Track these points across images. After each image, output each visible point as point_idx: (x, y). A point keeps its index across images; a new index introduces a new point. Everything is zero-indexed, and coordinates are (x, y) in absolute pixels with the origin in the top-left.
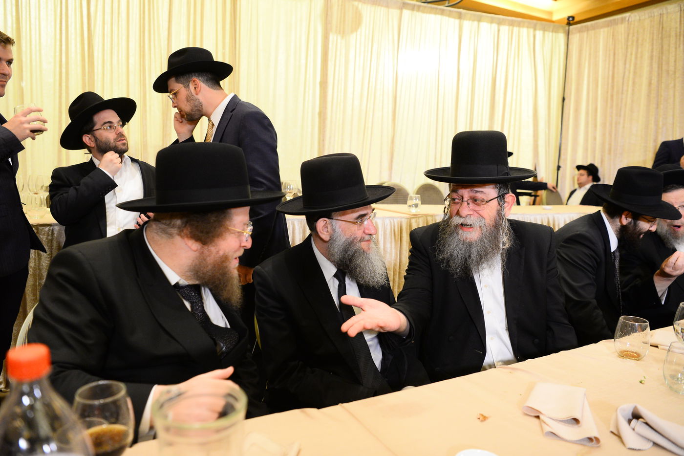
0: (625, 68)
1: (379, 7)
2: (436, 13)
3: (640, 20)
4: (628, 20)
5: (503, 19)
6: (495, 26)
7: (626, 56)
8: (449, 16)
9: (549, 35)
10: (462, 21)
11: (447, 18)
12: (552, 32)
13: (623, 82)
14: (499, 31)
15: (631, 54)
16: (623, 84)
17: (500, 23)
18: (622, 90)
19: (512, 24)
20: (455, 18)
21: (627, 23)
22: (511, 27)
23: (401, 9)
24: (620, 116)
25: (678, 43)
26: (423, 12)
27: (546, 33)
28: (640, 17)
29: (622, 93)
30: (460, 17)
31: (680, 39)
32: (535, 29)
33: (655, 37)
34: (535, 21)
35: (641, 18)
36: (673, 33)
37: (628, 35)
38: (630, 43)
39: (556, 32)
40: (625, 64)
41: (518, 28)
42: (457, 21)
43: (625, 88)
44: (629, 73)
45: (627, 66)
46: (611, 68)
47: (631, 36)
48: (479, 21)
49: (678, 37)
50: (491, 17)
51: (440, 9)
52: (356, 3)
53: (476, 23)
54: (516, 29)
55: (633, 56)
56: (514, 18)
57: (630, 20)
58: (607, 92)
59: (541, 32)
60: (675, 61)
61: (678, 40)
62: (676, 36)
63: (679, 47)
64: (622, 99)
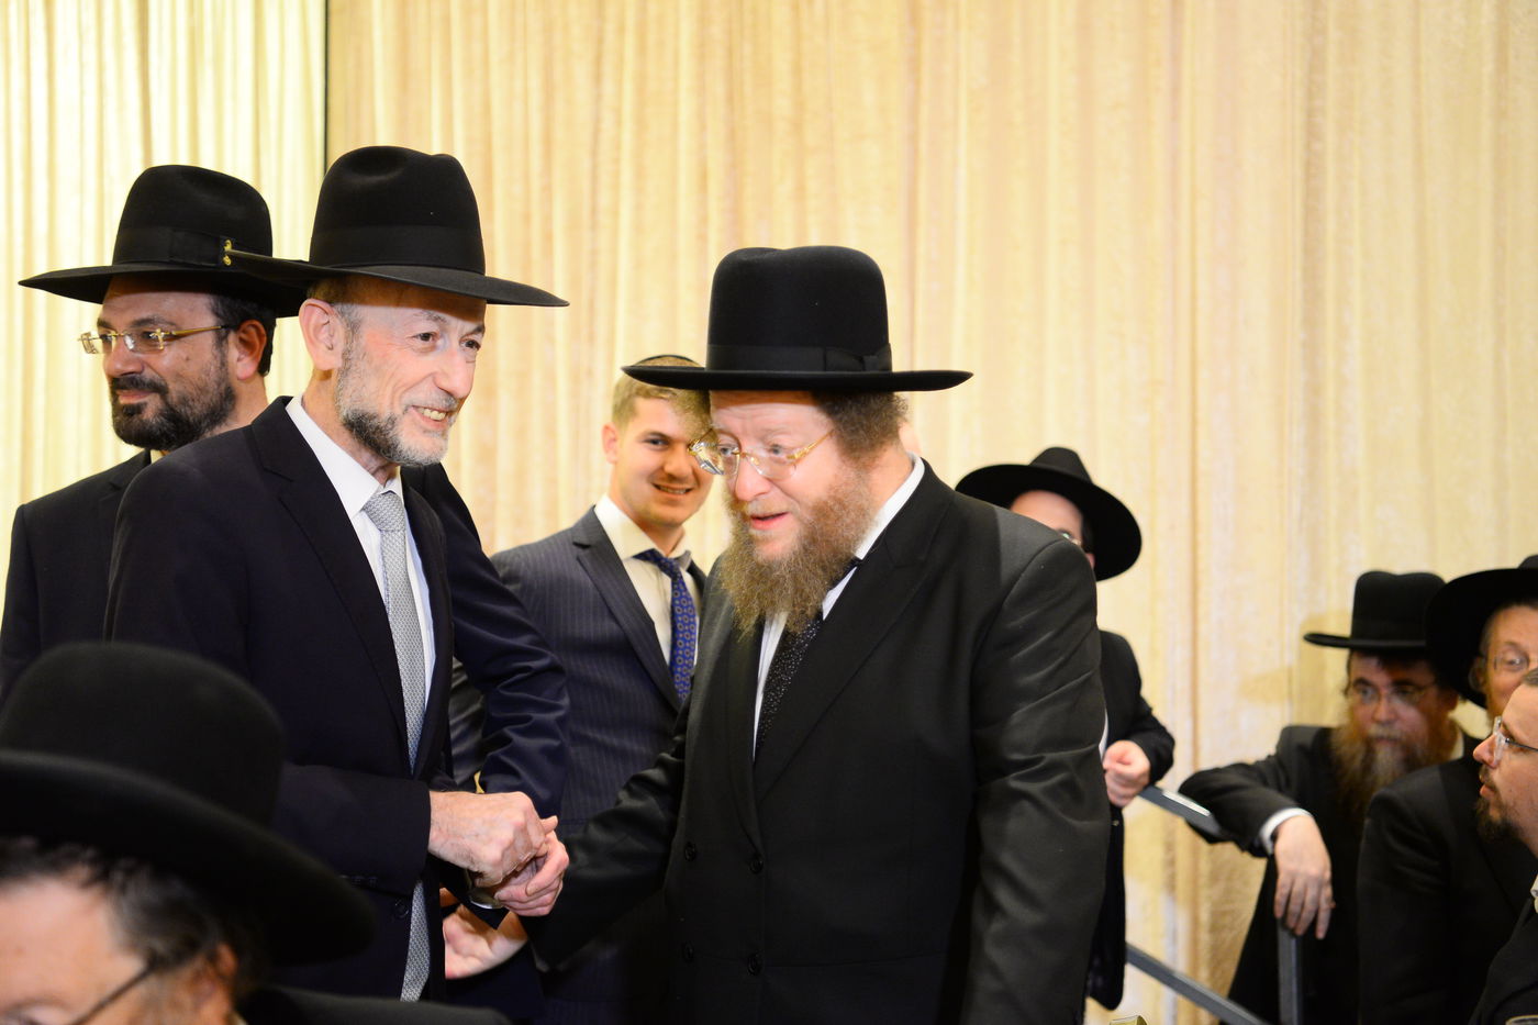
0: (598, 98)
7: (600, 41)
13: (595, 168)
15: (621, 30)
16: (595, 178)
18: (594, 211)
24: (592, 338)
29: (594, 226)
40: (598, 78)
43: (605, 199)
44: (619, 123)
45: (608, 87)
46: (536, 99)
55: (630, 41)
58: (527, 218)
64: (594, 253)
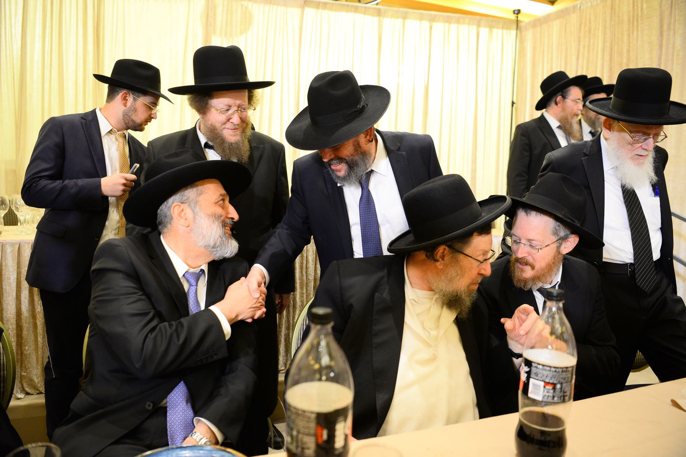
0: (578, 64)
1: (275, 7)
2: (347, 11)
3: (592, 6)
4: (580, 7)
5: (435, 16)
6: (426, 24)
7: (579, 50)
8: (365, 13)
9: (498, 32)
10: (381, 18)
11: (362, 15)
12: (503, 28)
14: (431, 28)
15: (584, 47)
17: (432, 19)
19: (448, 21)
20: (373, 15)
21: (578, 11)
22: (447, 25)
23: (303, 7)
25: (631, 29)
26: (331, 10)
27: (495, 30)
28: (591, 3)
30: (379, 13)
31: (633, 24)
32: (479, 26)
33: (608, 25)
34: (478, 17)
35: (593, 4)
36: (625, 18)
37: (581, 26)
38: (582, 35)
39: (507, 29)
40: (578, 59)
41: (456, 25)
42: (376, 19)
46: (564, 66)
47: (583, 26)
48: (404, 18)
49: (631, 22)
50: (420, 13)
51: (352, 6)
52: (245, 3)
53: (400, 21)
54: (454, 26)
55: (586, 49)
56: (450, 14)
57: (582, 7)
59: (487, 30)
60: (628, 51)
61: (631, 25)
62: (629, 21)
63: (633, 33)
